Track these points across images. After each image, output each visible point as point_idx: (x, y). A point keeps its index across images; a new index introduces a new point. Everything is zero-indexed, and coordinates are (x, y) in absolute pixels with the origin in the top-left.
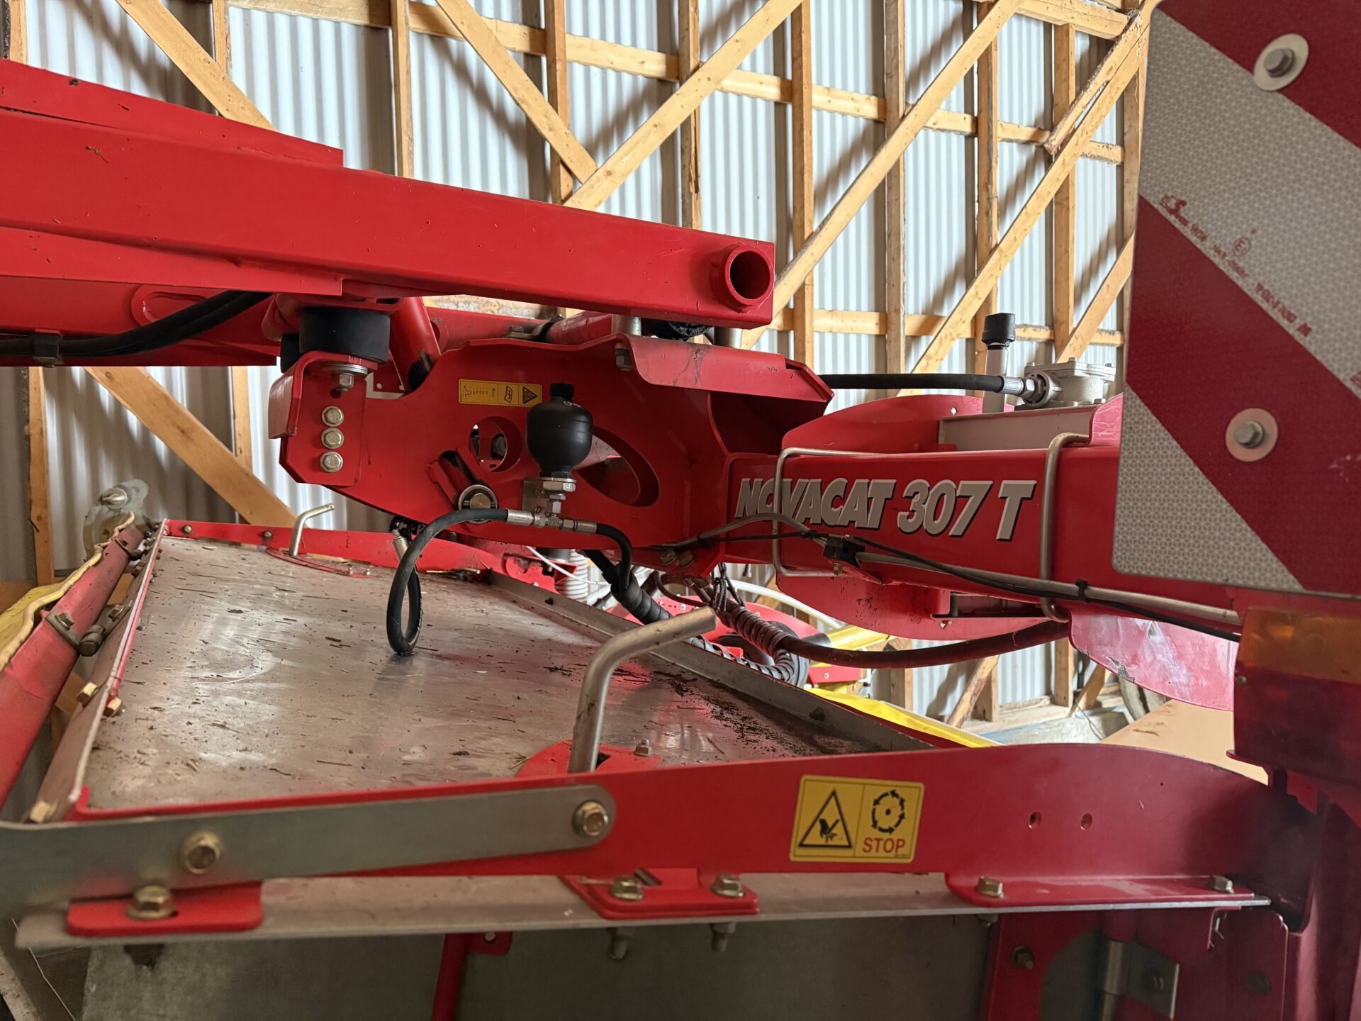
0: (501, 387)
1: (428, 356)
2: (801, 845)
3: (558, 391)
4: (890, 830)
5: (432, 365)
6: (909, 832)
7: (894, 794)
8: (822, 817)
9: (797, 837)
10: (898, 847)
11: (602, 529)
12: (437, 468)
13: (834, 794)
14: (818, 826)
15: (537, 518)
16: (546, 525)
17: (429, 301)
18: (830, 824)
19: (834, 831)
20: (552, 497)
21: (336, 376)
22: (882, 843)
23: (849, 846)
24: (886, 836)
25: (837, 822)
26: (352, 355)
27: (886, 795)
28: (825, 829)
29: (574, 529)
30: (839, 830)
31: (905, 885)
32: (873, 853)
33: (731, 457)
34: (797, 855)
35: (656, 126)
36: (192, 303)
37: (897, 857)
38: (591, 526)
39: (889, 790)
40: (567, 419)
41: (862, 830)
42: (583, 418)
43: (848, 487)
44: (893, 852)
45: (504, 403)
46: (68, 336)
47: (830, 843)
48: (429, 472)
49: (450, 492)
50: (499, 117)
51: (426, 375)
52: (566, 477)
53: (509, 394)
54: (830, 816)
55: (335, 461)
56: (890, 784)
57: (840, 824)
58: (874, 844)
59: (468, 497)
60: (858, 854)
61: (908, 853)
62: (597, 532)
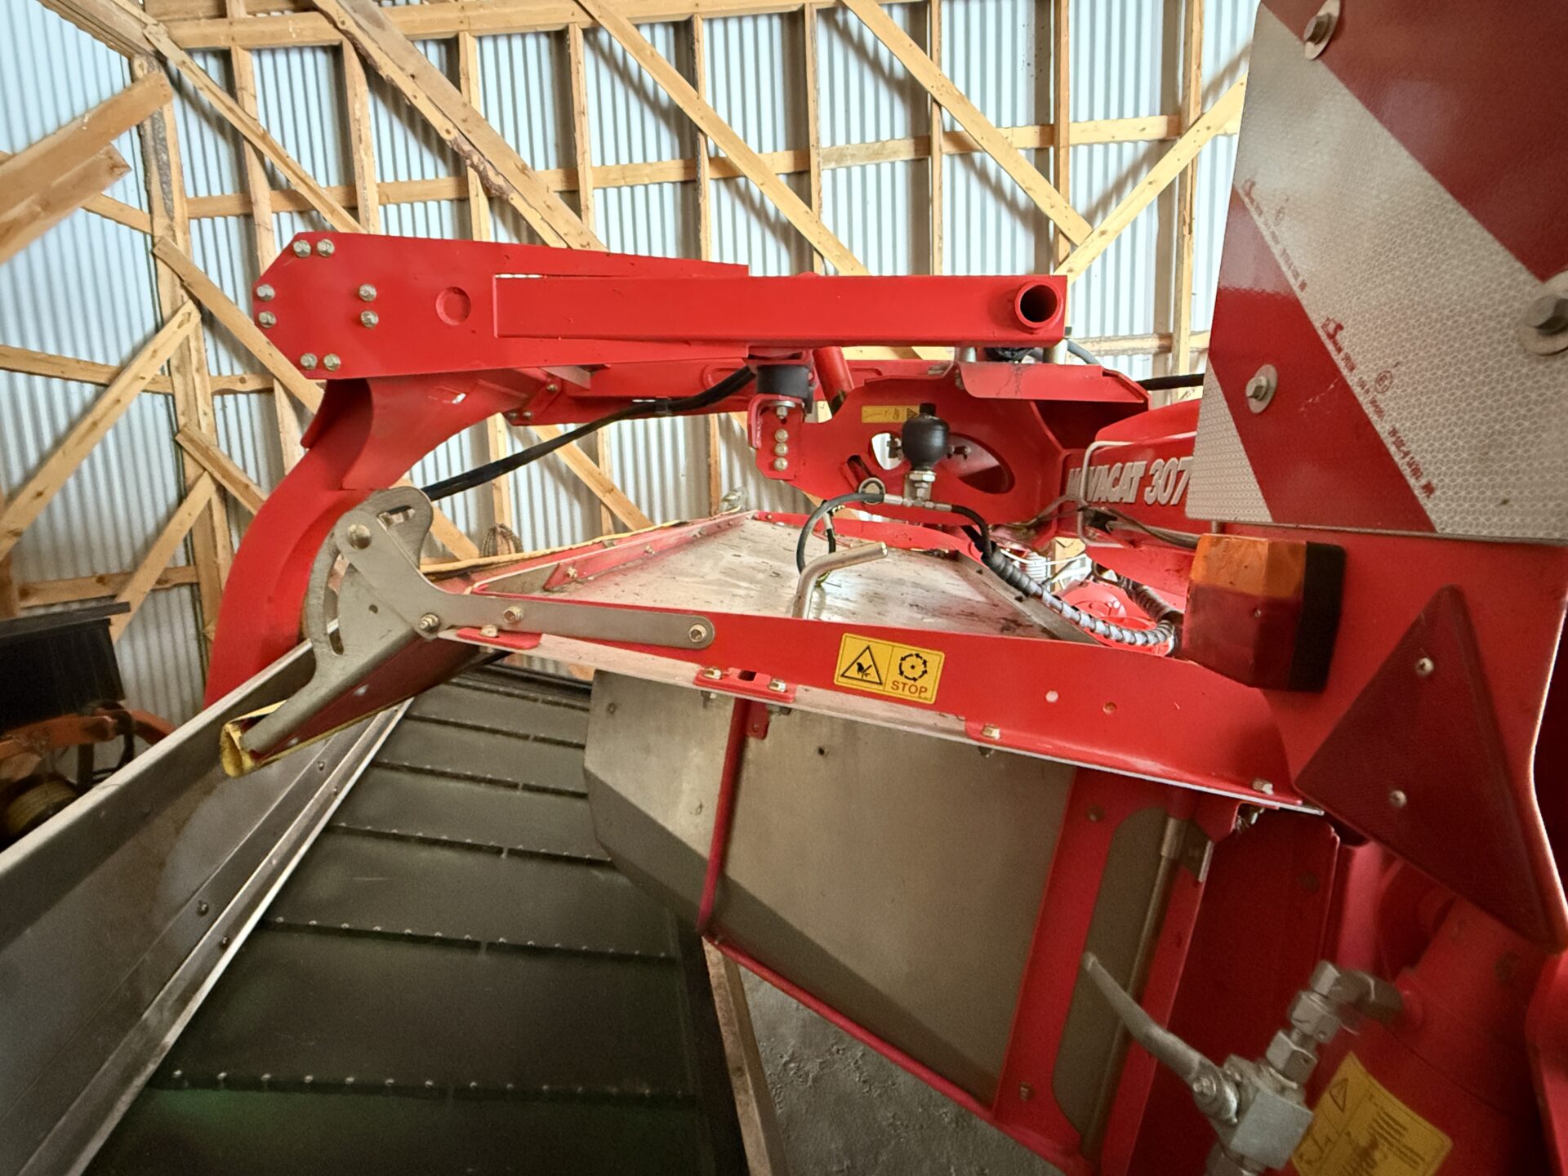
0: (892, 409)
1: (843, 393)
2: (843, 675)
3: (927, 409)
4: (915, 679)
5: (845, 397)
6: (931, 684)
7: (917, 656)
8: (859, 661)
9: (839, 671)
10: (921, 691)
11: (956, 509)
12: (846, 467)
13: (868, 648)
14: (856, 667)
15: (906, 500)
16: (913, 506)
17: (851, 353)
18: (865, 667)
19: (868, 672)
20: (916, 485)
21: (775, 410)
22: (907, 687)
23: (881, 683)
24: (912, 682)
25: (870, 666)
26: (783, 395)
27: (911, 655)
28: (861, 668)
29: (934, 508)
30: (872, 671)
31: (931, 718)
32: (900, 691)
33: (1065, 453)
34: (839, 681)
35: (1150, 183)
36: (732, 373)
37: (920, 697)
38: (949, 507)
39: (914, 653)
40: (930, 427)
41: (891, 675)
42: (940, 427)
43: (1122, 469)
44: (917, 694)
45: (892, 420)
46: (674, 399)
47: (865, 678)
48: (841, 469)
49: (854, 483)
50: (1012, 206)
51: (842, 403)
52: (926, 470)
53: (897, 414)
54: (866, 661)
55: (782, 464)
56: (914, 650)
57: (873, 668)
58: (901, 686)
59: (865, 487)
60: (888, 690)
61: (930, 696)
62: (954, 511)
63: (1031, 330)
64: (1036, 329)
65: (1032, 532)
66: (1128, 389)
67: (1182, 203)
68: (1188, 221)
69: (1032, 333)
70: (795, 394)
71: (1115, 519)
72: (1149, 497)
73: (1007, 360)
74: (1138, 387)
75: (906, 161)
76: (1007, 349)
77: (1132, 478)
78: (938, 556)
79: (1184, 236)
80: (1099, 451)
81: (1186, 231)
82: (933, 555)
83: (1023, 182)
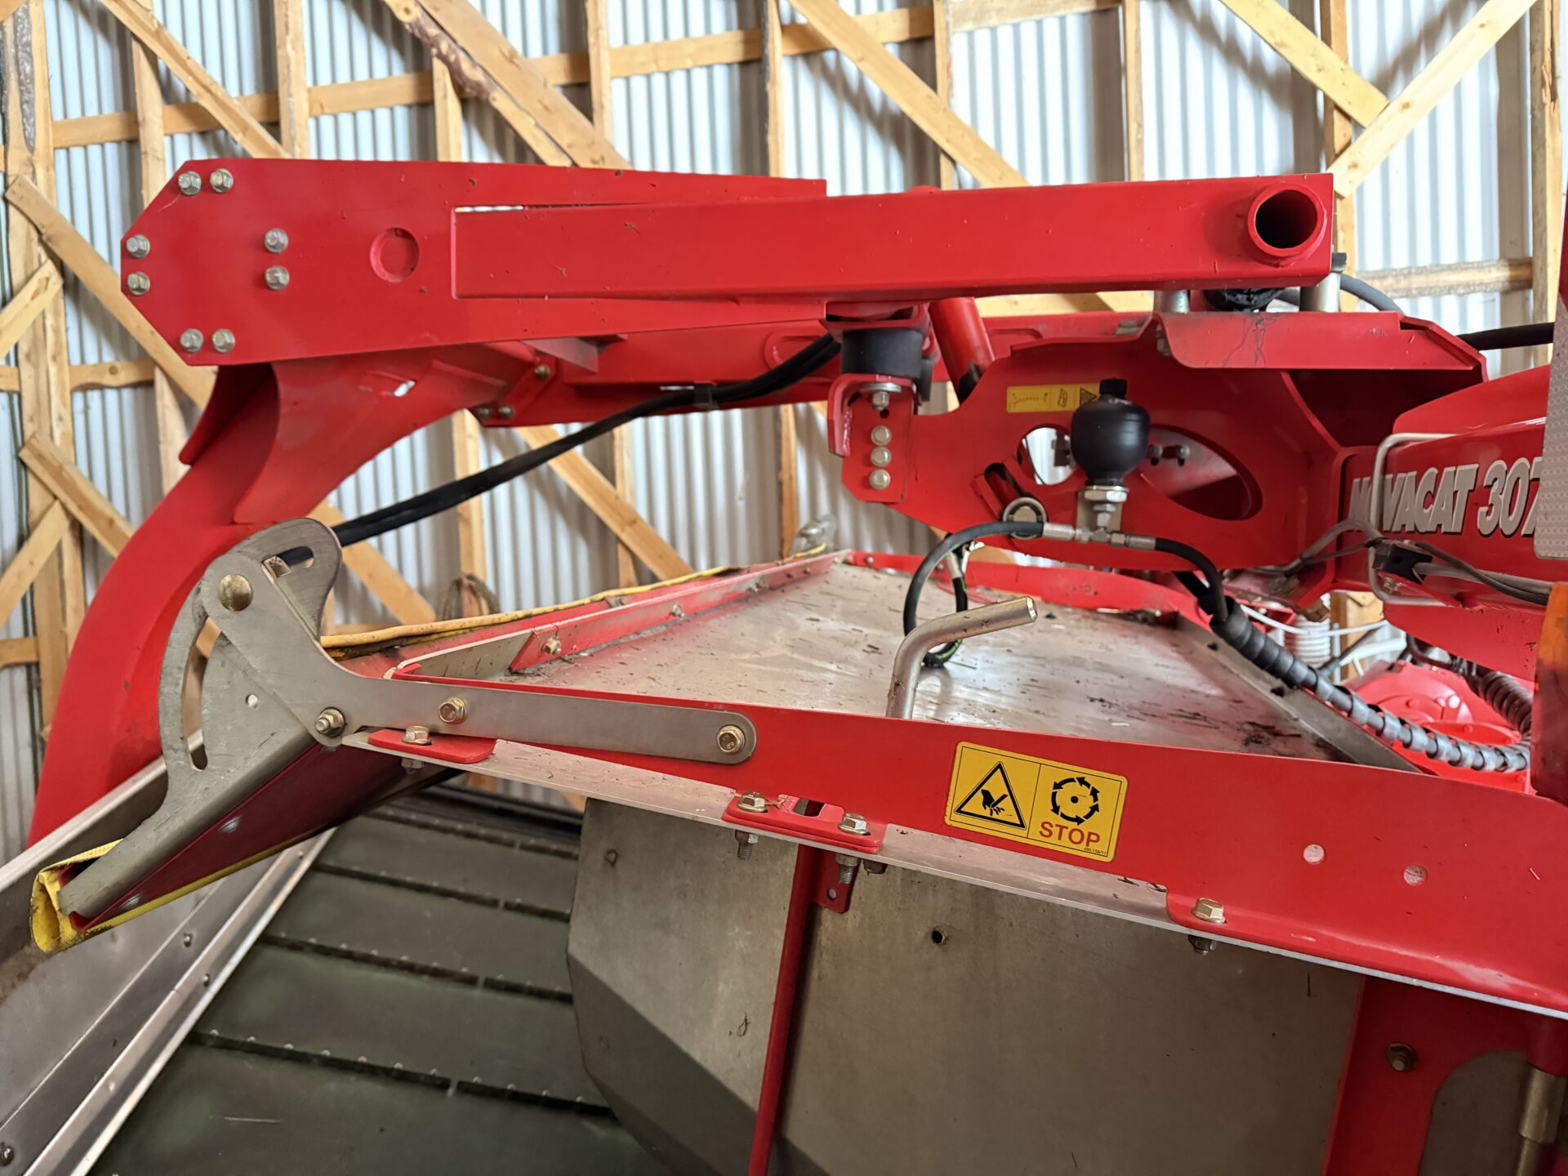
0: (1054, 391)
1: (977, 367)
2: (959, 811)
3: (1112, 388)
4: (1079, 820)
5: (980, 375)
6: (1107, 826)
7: (1082, 781)
8: (984, 788)
9: (955, 800)
10: (1089, 840)
11: (1162, 545)
12: (982, 480)
13: (1000, 766)
14: (979, 796)
15: (1079, 532)
16: (1090, 540)
17: (991, 307)
18: (996, 798)
19: (999, 805)
20: (1097, 508)
21: (870, 397)
22: (1066, 833)
23: (1022, 825)
24: (1074, 825)
25: (1004, 796)
26: (880, 374)
27: (1072, 780)
28: (988, 799)
29: (1126, 544)
30: (1007, 804)
31: (1109, 885)
32: (1054, 839)
33: (1343, 453)
34: (952, 819)
35: (1482, 26)
36: (809, 343)
37: (1087, 851)
38: (1149, 542)
39: (1075, 776)
40: (1117, 416)
41: (1038, 812)
42: (1134, 417)
43: (1438, 477)
44: (1083, 845)
45: (1059, 408)
46: (721, 384)
47: (995, 815)
48: (974, 485)
49: (995, 506)
50: (1256, 73)
51: (975, 384)
52: (1112, 484)
53: (1064, 397)
54: (996, 788)
55: (883, 479)
56: (1076, 771)
57: (1008, 799)
58: (1056, 830)
59: (1013, 512)
60: (1032, 835)
61: (1106, 849)
62: (1157, 548)
63: (1274, 261)
64: (1283, 258)
65: (1294, 582)
66: (1446, 349)
67: (1538, 54)
68: (1548, 80)
69: (1277, 266)
70: (901, 373)
71: (1428, 559)
72: (1485, 523)
73: (1241, 308)
74: (1461, 344)
75: (1084, 14)
76: (1241, 292)
77: (1456, 492)
78: (1145, 621)
79: (1543, 105)
80: (1399, 450)
81: (1547, 98)
82: (1135, 619)
83: (1272, 34)
